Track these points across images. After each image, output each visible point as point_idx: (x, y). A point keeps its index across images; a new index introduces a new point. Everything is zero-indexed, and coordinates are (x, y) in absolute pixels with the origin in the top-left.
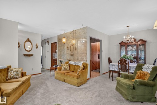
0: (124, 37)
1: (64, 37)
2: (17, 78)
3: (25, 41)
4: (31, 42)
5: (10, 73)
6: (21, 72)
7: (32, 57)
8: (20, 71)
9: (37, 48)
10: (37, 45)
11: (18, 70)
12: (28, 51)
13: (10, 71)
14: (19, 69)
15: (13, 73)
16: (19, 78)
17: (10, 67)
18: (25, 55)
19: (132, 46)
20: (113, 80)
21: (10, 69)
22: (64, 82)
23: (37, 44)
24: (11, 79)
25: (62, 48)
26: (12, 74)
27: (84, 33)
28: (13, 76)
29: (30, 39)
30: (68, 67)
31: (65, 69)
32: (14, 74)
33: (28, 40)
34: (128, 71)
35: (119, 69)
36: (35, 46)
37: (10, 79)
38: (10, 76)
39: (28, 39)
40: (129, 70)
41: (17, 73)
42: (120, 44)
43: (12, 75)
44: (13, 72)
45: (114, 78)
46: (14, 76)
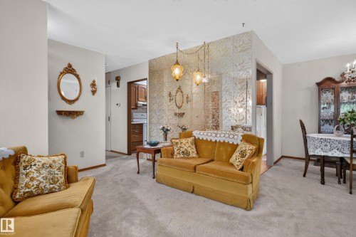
0: (348, 65)
1: (177, 63)
2: (51, 191)
3: (62, 71)
4: (77, 76)
5: (27, 175)
6: (63, 168)
7: (79, 119)
8: (58, 166)
9: (94, 92)
10: (93, 85)
11: (54, 161)
12: (71, 102)
13: (25, 168)
14: (56, 158)
15: (35, 175)
16: (60, 190)
17: (24, 151)
18: (60, 113)
19: (352, 89)
20: (323, 183)
21: (25, 158)
22: (192, 192)
23: (94, 81)
24: (30, 195)
25: (155, 95)
26: (33, 177)
28: (38, 186)
29: (73, 67)
31: (186, 153)
32: (40, 178)
33: (69, 70)
35: (353, 151)
36: (90, 89)
37: (28, 197)
38: (27, 186)
39: (70, 66)
41: (50, 173)
42: (318, 84)
43: (35, 183)
44: (38, 171)
46: (42, 185)
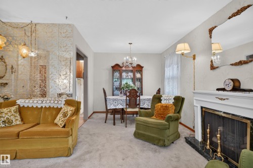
0: (125, 59)
19: (127, 71)
20: (114, 124)
27: (64, 35)
30: (18, 115)
31: (8, 122)
34: (138, 106)
35: (127, 105)
40: (139, 104)
45: (116, 121)
